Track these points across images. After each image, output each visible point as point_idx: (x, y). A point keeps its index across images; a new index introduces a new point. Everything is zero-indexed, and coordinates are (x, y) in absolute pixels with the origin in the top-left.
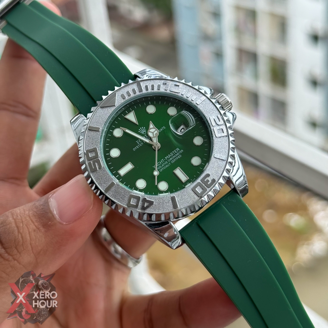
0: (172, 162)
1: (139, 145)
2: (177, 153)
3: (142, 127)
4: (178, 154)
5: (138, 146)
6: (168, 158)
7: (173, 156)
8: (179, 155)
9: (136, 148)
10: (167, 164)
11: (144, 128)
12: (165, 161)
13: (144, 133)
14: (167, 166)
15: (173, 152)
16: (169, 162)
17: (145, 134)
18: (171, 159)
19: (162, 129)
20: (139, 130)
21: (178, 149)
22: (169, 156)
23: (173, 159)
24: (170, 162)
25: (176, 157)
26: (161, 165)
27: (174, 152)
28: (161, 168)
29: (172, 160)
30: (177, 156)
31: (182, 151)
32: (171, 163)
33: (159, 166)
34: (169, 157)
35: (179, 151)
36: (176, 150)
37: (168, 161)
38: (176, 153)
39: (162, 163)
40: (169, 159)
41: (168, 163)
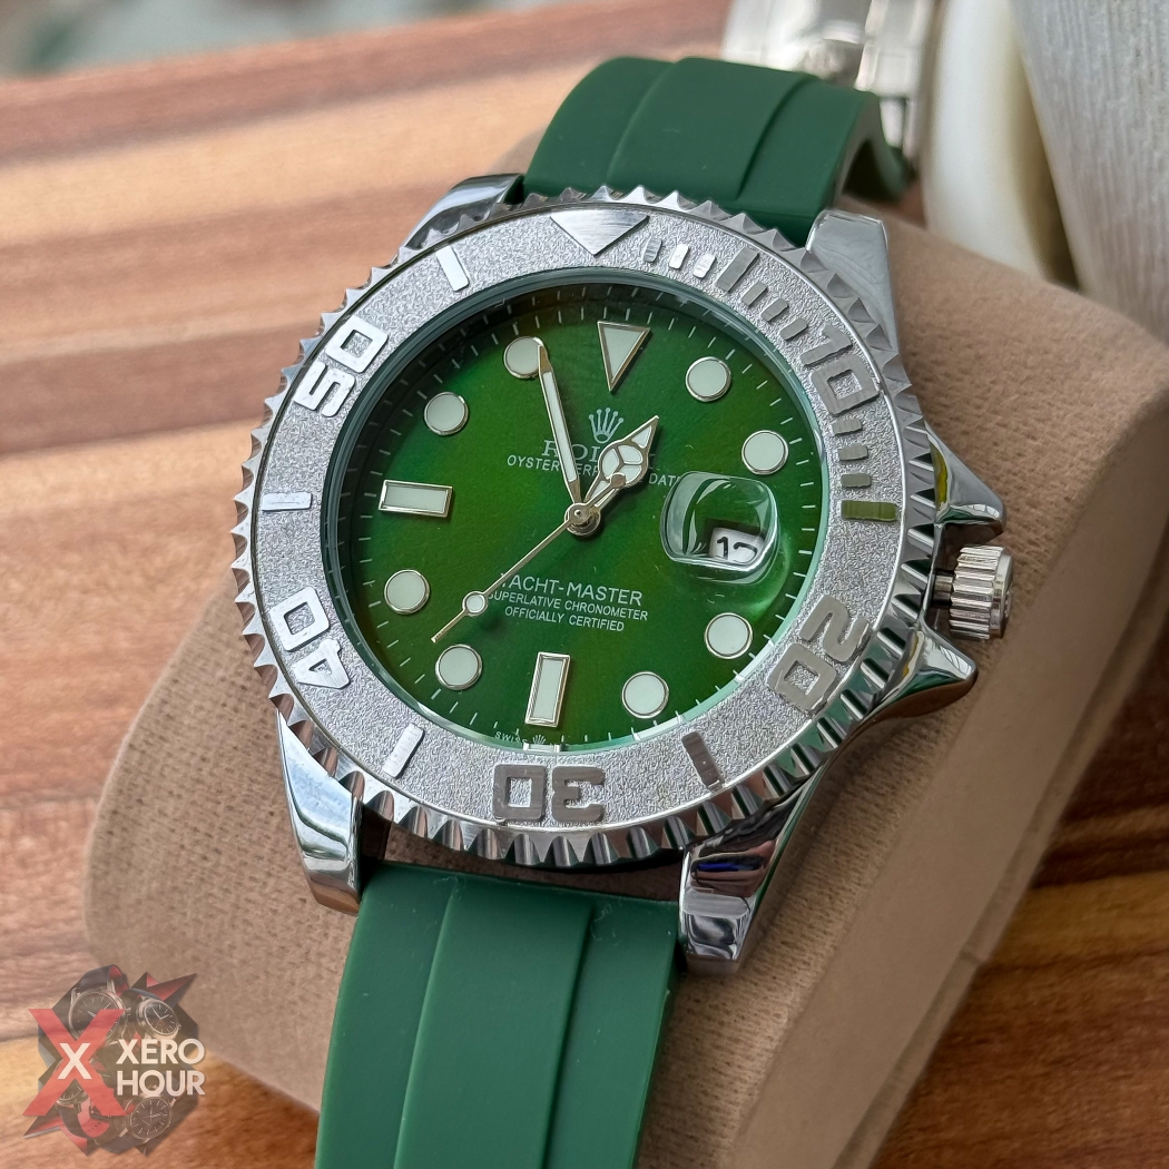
0: (573, 620)
1: (542, 463)
2: (622, 606)
3: (616, 414)
4: (621, 612)
5: (535, 463)
6: (574, 594)
7: (596, 602)
8: (618, 619)
9: (521, 461)
10: (551, 610)
11: (621, 420)
12: (558, 594)
13: (602, 437)
14: (543, 616)
15: (613, 590)
16: (562, 610)
17: (597, 444)
18: (581, 606)
19: (668, 480)
20: (599, 412)
21: (637, 596)
22: (589, 591)
23: (588, 615)
24: (568, 614)
25: (602, 617)
26: (530, 596)
27: (617, 594)
28: (520, 605)
29: (582, 613)
30: (610, 618)
31: (645, 615)
32: (566, 619)
33: (523, 591)
34: (585, 593)
35: (635, 606)
36: (629, 595)
37: (562, 605)
38: (616, 605)
39: (541, 588)
40: (578, 600)
41: (557, 611)
